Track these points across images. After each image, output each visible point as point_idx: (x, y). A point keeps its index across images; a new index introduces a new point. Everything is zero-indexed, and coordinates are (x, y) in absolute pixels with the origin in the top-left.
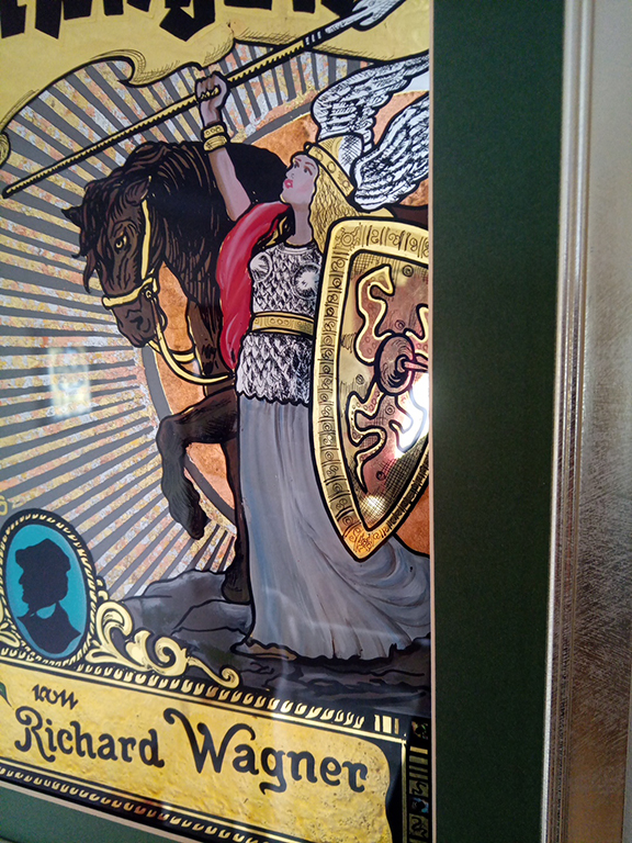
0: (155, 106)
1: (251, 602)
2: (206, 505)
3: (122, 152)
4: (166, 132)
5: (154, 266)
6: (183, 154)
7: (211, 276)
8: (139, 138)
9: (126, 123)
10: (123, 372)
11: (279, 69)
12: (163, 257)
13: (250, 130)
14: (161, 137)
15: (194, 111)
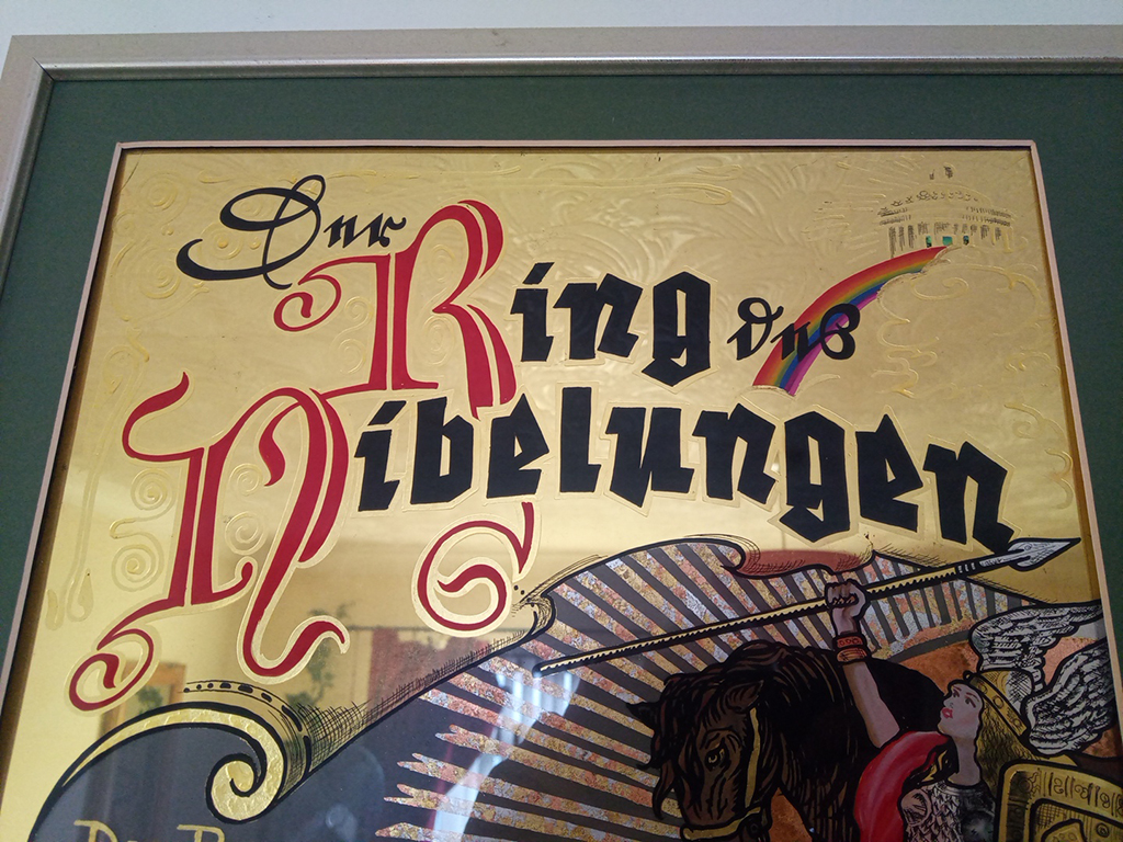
0: (772, 602)
3: (723, 646)
4: (786, 632)
6: (809, 661)
7: (847, 813)
8: (748, 634)
9: (730, 614)
11: (929, 591)
12: (777, 782)
13: (897, 648)
14: (778, 638)
15: (824, 617)
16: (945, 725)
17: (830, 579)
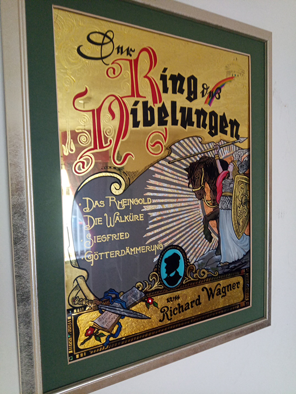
0: (206, 149)
3: (199, 157)
5: (204, 182)
6: (211, 159)
8: (202, 155)
9: (200, 151)
10: (196, 206)
11: (228, 147)
12: (206, 180)
13: (223, 157)
14: (207, 155)
15: (213, 151)
16: (229, 169)
17: (215, 144)
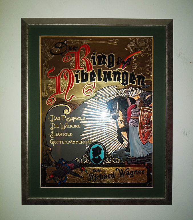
1: (130, 151)
2: (124, 139)
4: (121, 95)
6: (123, 98)
7: (126, 112)
8: (117, 95)
9: (115, 93)
10: (113, 123)
11: (136, 90)
12: (119, 109)
13: (132, 96)
16: (136, 103)
